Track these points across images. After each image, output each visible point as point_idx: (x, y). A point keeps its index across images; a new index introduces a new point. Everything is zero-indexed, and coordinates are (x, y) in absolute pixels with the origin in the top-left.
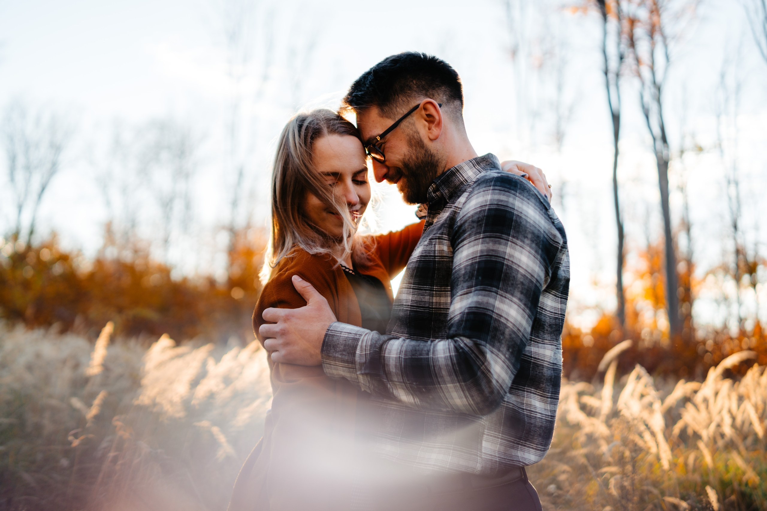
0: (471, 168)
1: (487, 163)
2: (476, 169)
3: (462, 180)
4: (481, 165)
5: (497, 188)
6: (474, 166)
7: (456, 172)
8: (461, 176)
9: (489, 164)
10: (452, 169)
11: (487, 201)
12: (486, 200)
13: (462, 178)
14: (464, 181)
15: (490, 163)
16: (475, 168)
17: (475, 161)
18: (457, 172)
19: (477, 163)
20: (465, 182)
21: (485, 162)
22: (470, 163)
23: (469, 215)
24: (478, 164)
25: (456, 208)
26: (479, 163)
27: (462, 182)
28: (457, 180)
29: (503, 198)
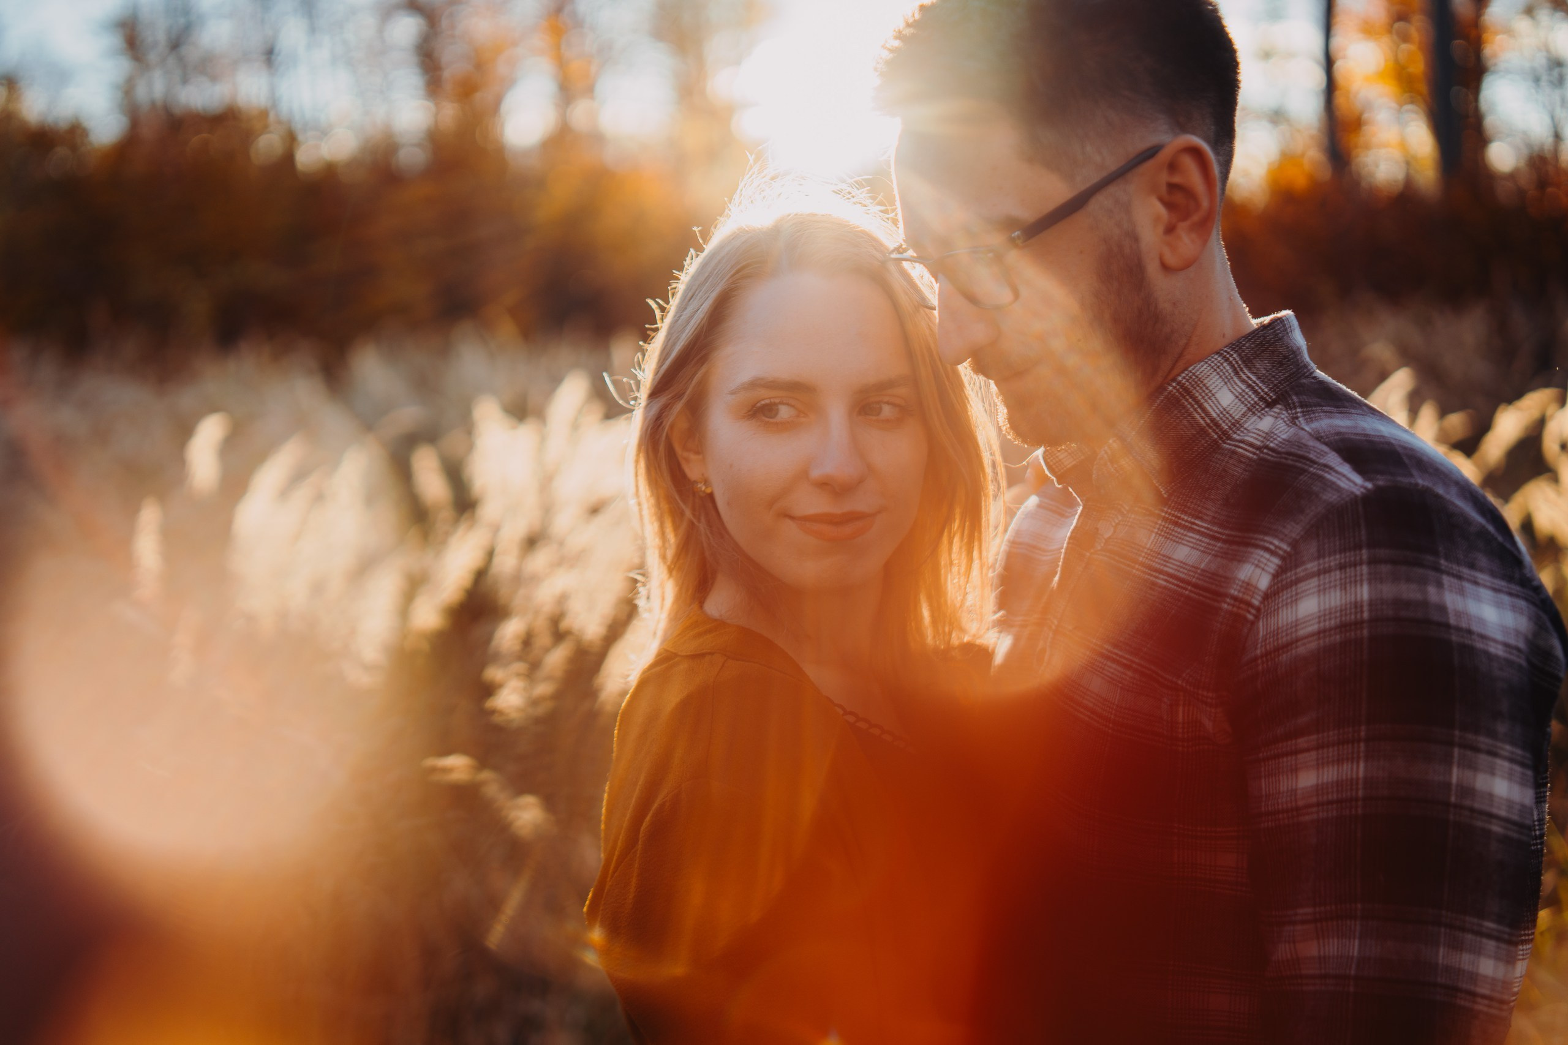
0: (1227, 381)
1: (1275, 358)
2: (1243, 381)
3: (1202, 422)
4: (1258, 366)
5: (1382, 553)
6: (1237, 374)
7: (1182, 395)
8: (1199, 410)
9: (1281, 364)
10: (1171, 388)
11: (1362, 606)
12: (1356, 602)
13: (1203, 418)
14: (1208, 425)
15: (1285, 357)
16: (1240, 378)
17: (1239, 355)
18: (1184, 397)
19: (1244, 362)
20: (1211, 428)
21: (1266, 355)
22: (1225, 364)
23: (1302, 650)
24: (1246, 366)
25: (1237, 603)
26: (1250, 361)
27: (1202, 429)
28: (1185, 422)
29: (1408, 591)
